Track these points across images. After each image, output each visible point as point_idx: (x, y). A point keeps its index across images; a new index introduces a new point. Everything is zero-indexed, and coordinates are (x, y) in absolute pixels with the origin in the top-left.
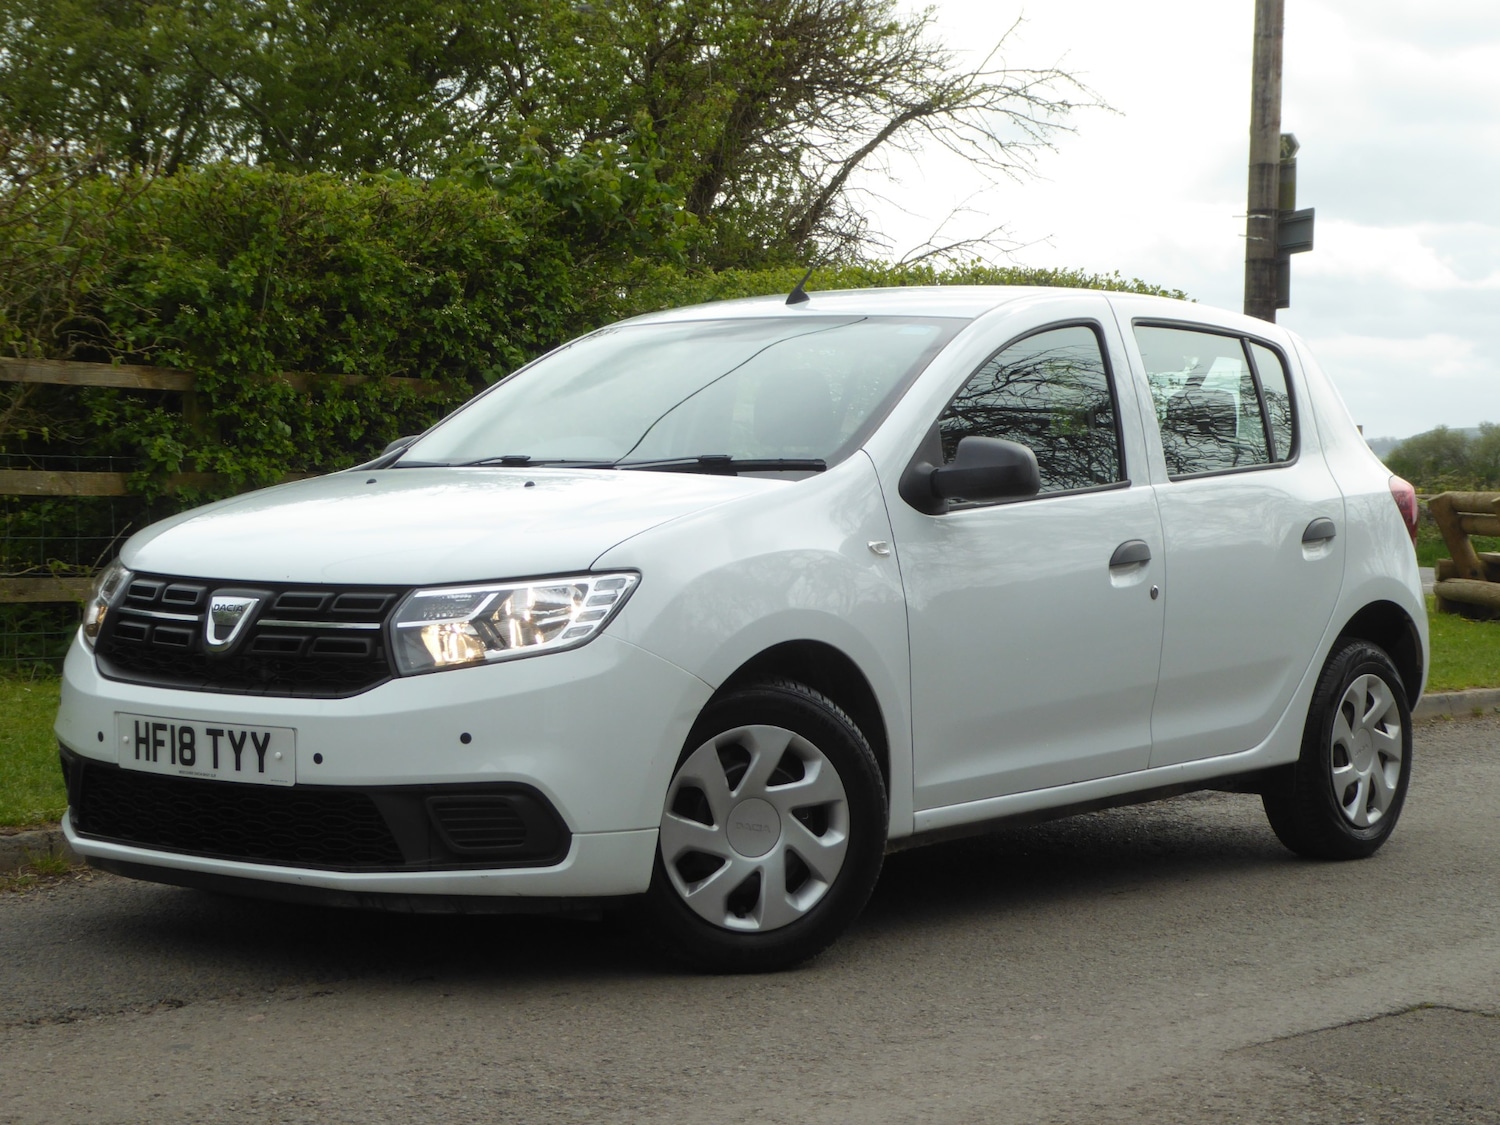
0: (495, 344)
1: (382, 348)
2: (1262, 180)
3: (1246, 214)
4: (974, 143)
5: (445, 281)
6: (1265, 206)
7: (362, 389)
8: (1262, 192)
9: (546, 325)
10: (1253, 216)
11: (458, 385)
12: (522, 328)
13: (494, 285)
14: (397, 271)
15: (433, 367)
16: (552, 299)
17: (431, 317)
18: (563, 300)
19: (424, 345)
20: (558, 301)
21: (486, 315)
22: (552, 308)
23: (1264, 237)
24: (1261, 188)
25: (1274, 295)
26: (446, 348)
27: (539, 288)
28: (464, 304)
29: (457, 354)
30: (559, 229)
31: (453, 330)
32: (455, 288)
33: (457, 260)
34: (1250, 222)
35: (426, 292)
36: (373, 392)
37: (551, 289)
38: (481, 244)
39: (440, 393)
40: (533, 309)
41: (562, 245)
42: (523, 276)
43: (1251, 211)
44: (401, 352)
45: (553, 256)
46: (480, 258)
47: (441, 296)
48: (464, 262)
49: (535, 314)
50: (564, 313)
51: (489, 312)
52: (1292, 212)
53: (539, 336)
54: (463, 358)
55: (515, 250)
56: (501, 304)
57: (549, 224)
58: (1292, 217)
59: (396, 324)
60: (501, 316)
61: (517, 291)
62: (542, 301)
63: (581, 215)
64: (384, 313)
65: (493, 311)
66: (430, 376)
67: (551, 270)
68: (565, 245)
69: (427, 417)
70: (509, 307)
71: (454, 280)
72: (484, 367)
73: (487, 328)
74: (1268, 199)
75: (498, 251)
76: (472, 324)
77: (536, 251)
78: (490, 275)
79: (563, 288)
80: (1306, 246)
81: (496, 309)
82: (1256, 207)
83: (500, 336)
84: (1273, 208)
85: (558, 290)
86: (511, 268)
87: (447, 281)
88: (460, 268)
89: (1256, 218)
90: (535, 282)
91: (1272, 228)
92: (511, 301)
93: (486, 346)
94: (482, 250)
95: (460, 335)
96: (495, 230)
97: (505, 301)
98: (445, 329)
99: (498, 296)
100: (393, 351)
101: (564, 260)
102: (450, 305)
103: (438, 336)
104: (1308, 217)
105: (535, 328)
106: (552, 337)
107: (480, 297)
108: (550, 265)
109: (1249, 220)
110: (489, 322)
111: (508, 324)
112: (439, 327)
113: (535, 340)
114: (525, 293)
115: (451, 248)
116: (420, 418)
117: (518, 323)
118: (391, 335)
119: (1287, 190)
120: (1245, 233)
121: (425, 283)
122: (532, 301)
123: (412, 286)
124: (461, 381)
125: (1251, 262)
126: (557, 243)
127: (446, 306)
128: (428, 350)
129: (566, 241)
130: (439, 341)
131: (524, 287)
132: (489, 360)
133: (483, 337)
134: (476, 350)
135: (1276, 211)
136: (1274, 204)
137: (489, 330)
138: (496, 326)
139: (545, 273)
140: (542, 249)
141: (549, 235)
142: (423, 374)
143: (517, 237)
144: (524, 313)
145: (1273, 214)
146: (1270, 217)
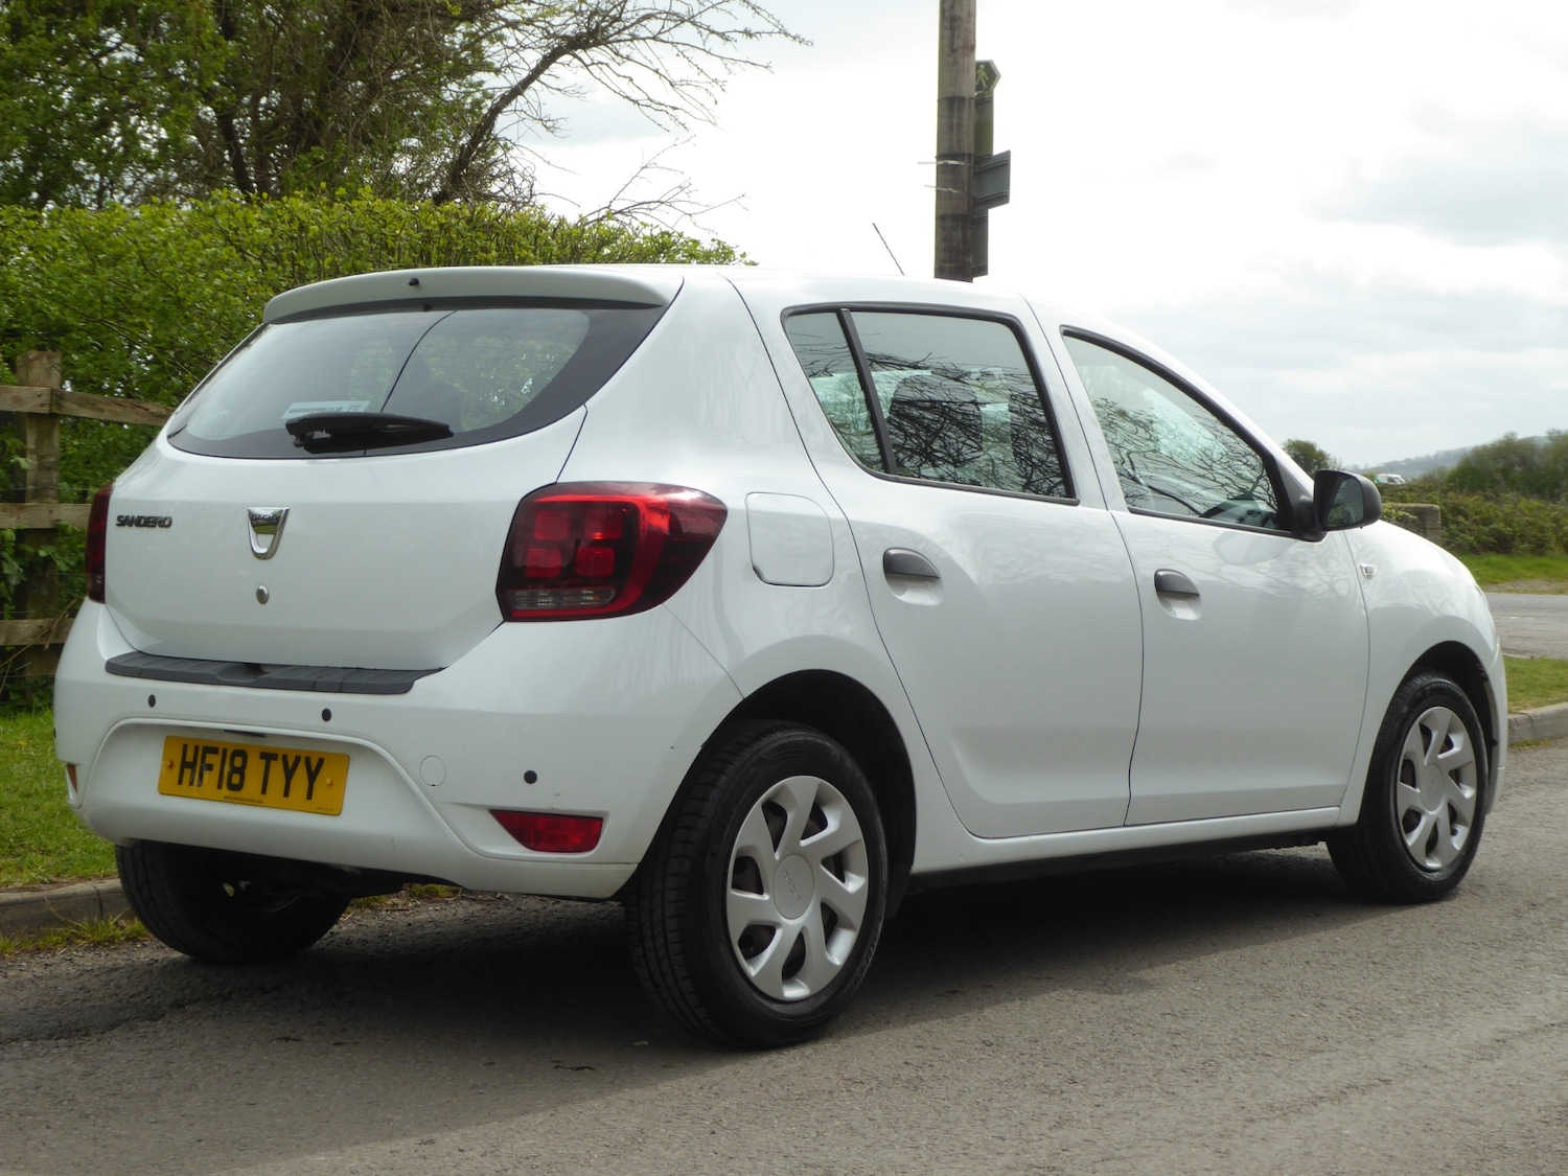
2: (951, 117)
3: (935, 160)
6: (956, 150)
8: (951, 132)
10: (941, 162)
23: (956, 189)
24: (951, 128)
25: (970, 260)
34: (941, 170)
43: (939, 157)
52: (989, 156)
58: (990, 162)
74: (959, 141)
80: (1003, 198)
82: (944, 151)
84: (966, 152)
89: (946, 165)
91: (965, 176)
104: (1004, 163)
109: (938, 166)
119: (983, 129)
120: (935, 184)
125: (942, 217)
135: (970, 155)
136: (968, 146)
145: (966, 158)
146: (963, 164)
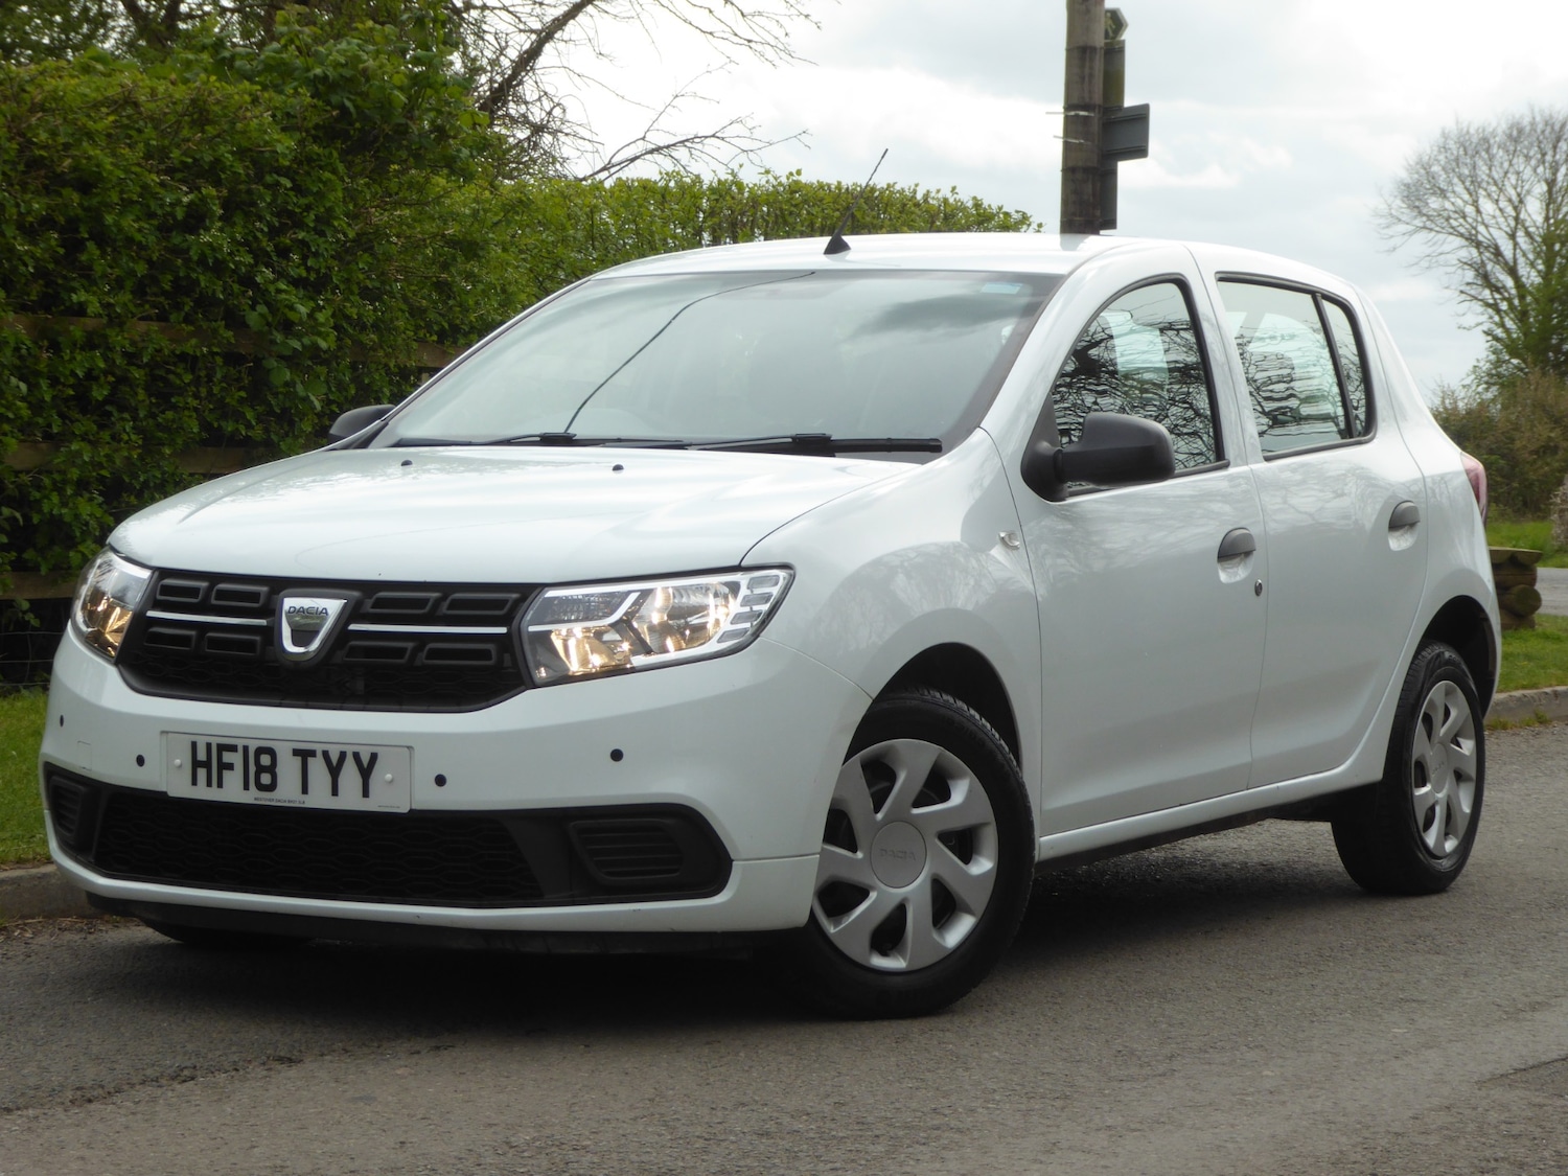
0: (259, 279)
1: (129, 284)
2: (1082, 66)
3: (1062, 110)
4: (711, 12)
5: (200, 200)
6: (1087, 100)
7: (105, 337)
8: (1082, 83)
9: (316, 255)
10: (1073, 113)
11: (215, 331)
12: (288, 259)
13: (254, 204)
14: (145, 187)
15: (187, 308)
16: (325, 220)
17: (185, 245)
18: (336, 224)
19: (176, 282)
20: (329, 224)
21: (249, 244)
22: (322, 234)
23: (1086, 140)
24: (1081, 76)
25: (1098, 213)
26: (203, 284)
27: (308, 208)
28: (221, 230)
29: (214, 291)
30: (328, 133)
31: (210, 261)
32: (214, 208)
33: (212, 172)
34: (1067, 119)
35: (180, 214)
36: (118, 339)
37: (322, 210)
38: (241, 153)
39: (194, 341)
40: (301, 235)
41: (331, 153)
42: (291, 193)
43: (1068, 107)
44: (148, 290)
45: (321, 168)
46: (241, 171)
47: (196, 219)
48: (223, 176)
49: (303, 242)
50: (338, 240)
51: (250, 238)
52: (1120, 107)
53: (308, 269)
54: (221, 297)
55: (281, 160)
56: (266, 229)
57: (317, 127)
58: (1120, 115)
59: (143, 253)
60: (264, 244)
61: (282, 212)
62: (312, 225)
63: (355, 116)
64: (130, 240)
65: (255, 237)
66: (181, 319)
67: (321, 186)
68: (335, 154)
69: (179, 371)
70: (274, 232)
71: (212, 198)
72: (246, 307)
73: (249, 259)
74: (1090, 92)
75: (260, 162)
76: (231, 254)
77: (305, 160)
78: (249, 192)
79: (337, 209)
80: (1140, 151)
81: (259, 234)
82: (1075, 101)
83: (264, 270)
84: (1097, 102)
85: (329, 210)
86: (278, 184)
87: (203, 199)
88: (217, 183)
89: (1075, 116)
90: (303, 201)
91: (1095, 127)
92: (277, 224)
93: (248, 281)
94: (242, 160)
95: (218, 268)
96: (255, 135)
97: (269, 225)
98: (202, 261)
99: (261, 218)
100: (140, 291)
101: (334, 172)
102: (207, 230)
103: (194, 270)
104: (1140, 116)
105: (304, 258)
106: (323, 271)
107: (239, 219)
108: (320, 180)
110: (250, 252)
111: (272, 254)
112: (195, 258)
113: (304, 274)
114: (291, 214)
115: (208, 158)
116: (173, 373)
117: (283, 252)
118: (141, 269)
119: (1113, 80)
120: (1061, 133)
121: (179, 202)
122: (299, 224)
123: (162, 206)
124: (219, 327)
125: (1069, 171)
126: (327, 152)
127: (202, 232)
128: (184, 287)
129: (336, 149)
130: (194, 275)
131: (290, 208)
132: (250, 298)
133: (243, 269)
134: (236, 287)
135: (1100, 106)
136: (1098, 98)
137: (252, 261)
138: (261, 257)
139: (315, 190)
140: (309, 160)
141: (316, 139)
142: (173, 317)
143: (285, 145)
144: (291, 240)
145: (1097, 111)
146: (1092, 115)
